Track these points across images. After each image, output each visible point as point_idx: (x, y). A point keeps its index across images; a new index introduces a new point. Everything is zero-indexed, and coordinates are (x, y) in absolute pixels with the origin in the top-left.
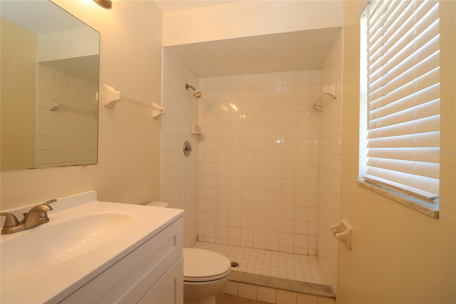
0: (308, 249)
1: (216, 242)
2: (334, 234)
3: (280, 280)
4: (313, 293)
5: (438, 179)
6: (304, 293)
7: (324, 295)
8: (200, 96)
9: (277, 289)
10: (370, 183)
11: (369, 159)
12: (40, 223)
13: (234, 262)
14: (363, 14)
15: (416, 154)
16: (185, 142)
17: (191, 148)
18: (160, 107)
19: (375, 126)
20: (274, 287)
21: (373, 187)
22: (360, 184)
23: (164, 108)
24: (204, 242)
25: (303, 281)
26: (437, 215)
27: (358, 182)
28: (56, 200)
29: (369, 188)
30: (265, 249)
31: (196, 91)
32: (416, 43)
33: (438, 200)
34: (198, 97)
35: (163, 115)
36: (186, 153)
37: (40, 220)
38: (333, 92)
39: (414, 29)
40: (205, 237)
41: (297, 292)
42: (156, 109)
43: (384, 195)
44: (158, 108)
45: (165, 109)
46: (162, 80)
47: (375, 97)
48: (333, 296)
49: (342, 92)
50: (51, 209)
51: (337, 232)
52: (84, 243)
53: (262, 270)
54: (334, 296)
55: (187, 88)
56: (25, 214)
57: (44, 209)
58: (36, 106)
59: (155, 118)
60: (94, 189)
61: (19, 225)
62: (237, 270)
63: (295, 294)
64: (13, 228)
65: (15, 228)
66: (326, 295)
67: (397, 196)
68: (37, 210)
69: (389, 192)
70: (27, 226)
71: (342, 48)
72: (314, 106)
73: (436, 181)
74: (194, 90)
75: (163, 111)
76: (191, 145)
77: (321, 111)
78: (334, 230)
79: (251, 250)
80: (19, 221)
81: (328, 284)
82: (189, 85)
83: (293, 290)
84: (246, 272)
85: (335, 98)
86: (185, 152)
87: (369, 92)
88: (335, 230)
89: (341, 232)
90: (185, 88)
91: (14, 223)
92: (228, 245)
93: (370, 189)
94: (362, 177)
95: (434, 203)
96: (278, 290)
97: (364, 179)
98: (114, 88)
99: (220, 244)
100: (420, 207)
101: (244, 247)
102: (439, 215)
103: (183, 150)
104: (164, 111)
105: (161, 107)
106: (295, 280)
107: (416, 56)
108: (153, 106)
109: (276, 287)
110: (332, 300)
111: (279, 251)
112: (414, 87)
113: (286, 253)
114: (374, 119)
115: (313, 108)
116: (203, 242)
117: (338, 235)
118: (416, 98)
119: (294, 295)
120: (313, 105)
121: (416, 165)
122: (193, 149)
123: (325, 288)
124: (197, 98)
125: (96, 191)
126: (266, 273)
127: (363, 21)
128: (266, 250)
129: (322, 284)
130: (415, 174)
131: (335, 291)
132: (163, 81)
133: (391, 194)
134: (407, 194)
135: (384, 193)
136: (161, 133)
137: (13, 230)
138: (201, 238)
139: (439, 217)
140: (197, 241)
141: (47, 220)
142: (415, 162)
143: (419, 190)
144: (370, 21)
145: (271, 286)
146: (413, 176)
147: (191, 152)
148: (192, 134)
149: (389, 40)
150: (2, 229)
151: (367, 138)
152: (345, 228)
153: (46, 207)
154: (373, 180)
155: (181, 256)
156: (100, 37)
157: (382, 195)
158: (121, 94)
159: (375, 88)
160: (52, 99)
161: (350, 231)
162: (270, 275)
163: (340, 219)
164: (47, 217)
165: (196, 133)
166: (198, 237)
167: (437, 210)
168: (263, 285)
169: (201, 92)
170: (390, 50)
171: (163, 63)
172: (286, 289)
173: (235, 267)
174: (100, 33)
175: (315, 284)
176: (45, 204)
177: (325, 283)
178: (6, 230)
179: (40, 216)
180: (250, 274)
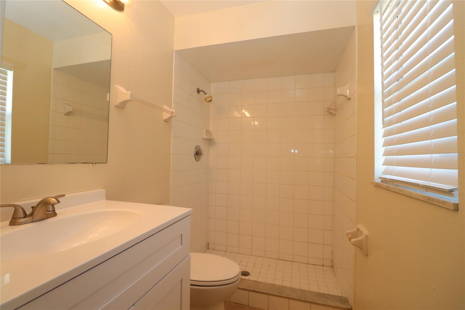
0: (323, 259)
1: (226, 250)
2: (350, 239)
3: (293, 290)
4: (328, 304)
5: (457, 169)
6: (319, 304)
7: (340, 306)
8: (212, 100)
9: (289, 299)
10: (386, 182)
11: (385, 158)
12: (48, 217)
13: (245, 271)
14: (376, 10)
15: (433, 147)
16: (196, 147)
17: (201, 152)
18: (170, 110)
19: (390, 123)
20: (286, 296)
21: (389, 186)
22: (376, 185)
23: (174, 110)
24: (214, 250)
25: (318, 291)
26: (456, 208)
27: (374, 182)
28: (64, 195)
29: (385, 188)
30: (278, 258)
31: (207, 95)
32: (430, 32)
33: (457, 192)
34: (210, 101)
35: (173, 118)
36: (196, 158)
37: (48, 214)
38: (348, 93)
39: (428, 19)
40: (215, 245)
41: (311, 303)
42: (166, 111)
43: (401, 192)
44: (168, 110)
45: (176, 112)
47: (390, 93)
49: (356, 92)
50: (59, 202)
51: (352, 238)
52: (90, 238)
53: (275, 279)
54: (350, 308)
55: (199, 92)
56: (33, 207)
57: (52, 202)
58: (51, 110)
59: (165, 121)
60: (103, 188)
61: (27, 218)
62: (248, 279)
63: (309, 304)
64: (20, 220)
65: (22, 220)
66: (343, 307)
67: (415, 193)
68: (45, 203)
69: (406, 189)
70: (35, 219)
71: (355, 48)
73: (454, 172)
74: (205, 95)
75: (174, 113)
76: (202, 149)
77: (335, 115)
78: (349, 236)
79: (263, 259)
81: (344, 295)
82: (200, 89)
83: (307, 300)
84: (258, 281)
85: (350, 99)
86: (196, 156)
87: (383, 89)
89: (358, 237)
90: (197, 93)
91: (22, 215)
92: (239, 253)
93: (387, 189)
94: (378, 178)
95: (453, 195)
97: (380, 180)
98: (125, 89)
99: (231, 252)
100: (439, 201)
101: (256, 256)
102: (458, 207)
103: (194, 154)
105: (171, 109)
106: (309, 290)
107: (431, 45)
108: (164, 108)
109: (289, 297)
111: (292, 261)
112: (429, 77)
113: (300, 263)
114: (389, 116)
115: (327, 111)
117: (353, 240)
118: (432, 89)
120: (327, 109)
121: (433, 159)
122: (203, 155)
123: (340, 300)
124: (208, 102)
125: (105, 190)
126: (278, 283)
127: (376, 18)
128: (279, 259)
129: (338, 295)
130: (432, 168)
131: (351, 302)
132: (174, 84)
133: (408, 191)
134: (425, 189)
136: (172, 136)
137: (21, 222)
138: (211, 246)
139: (459, 209)
140: (207, 249)
141: (55, 214)
142: (433, 155)
143: (437, 184)
144: (383, 17)
145: (283, 295)
146: (431, 171)
147: (202, 156)
148: (203, 139)
149: (404, 32)
150: (10, 220)
151: (383, 137)
152: (362, 233)
153: (54, 200)
154: (389, 179)
155: (188, 257)
156: (113, 39)
157: (398, 193)
158: (131, 94)
159: (389, 84)
160: (66, 104)
161: (367, 236)
162: (282, 285)
163: (356, 225)
164: (55, 211)
165: (207, 137)
166: (208, 245)
167: (457, 202)
168: (275, 294)
169: (212, 96)
170: (404, 43)
171: (174, 67)
172: (300, 299)
173: (246, 276)
174: (113, 35)
175: (329, 294)
176: (54, 198)
177: (340, 295)
178: (14, 222)
179: (48, 210)
180: (261, 283)
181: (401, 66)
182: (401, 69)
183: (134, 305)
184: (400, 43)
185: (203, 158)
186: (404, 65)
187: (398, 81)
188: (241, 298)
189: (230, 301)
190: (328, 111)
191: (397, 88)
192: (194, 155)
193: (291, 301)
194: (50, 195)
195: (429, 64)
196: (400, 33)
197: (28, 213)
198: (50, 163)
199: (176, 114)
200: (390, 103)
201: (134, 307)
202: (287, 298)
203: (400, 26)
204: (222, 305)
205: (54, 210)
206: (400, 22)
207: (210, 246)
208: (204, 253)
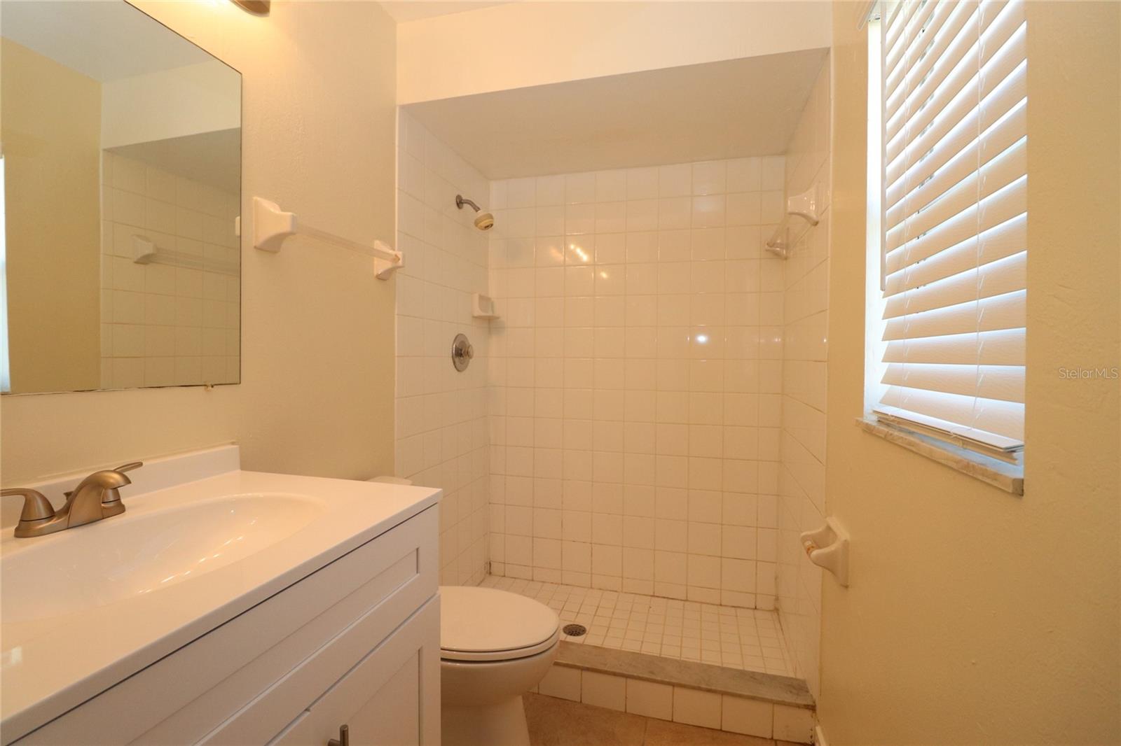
0: (756, 594)
1: (533, 576)
2: (808, 550)
3: (683, 666)
4: (760, 696)
5: (1022, 403)
6: (740, 696)
7: (787, 701)
8: (492, 225)
9: (674, 686)
10: (888, 425)
11: (887, 367)
12: (103, 515)
13: (574, 624)
14: (874, 15)
15: (982, 348)
16: (456, 337)
17: (469, 350)
18: (391, 252)
19: (899, 287)
20: (667, 680)
21: (890, 432)
22: (866, 429)
23: (401, 253)
24: (505, 576)
25: (741, 668)
26: (1019, 489)
27: (862, 423)
28: (140, 464)
29: (883, 436)
30: (652, 594)
31: (481, 213)
32: (984, 80)
33: (1022, 453)
34: (487, 227)
35: (398, 270)
36: (457, 363)
37: (104, 508)
38: (811, 210)
39: (980, 48)
40: (507, 565)
41: (723, 693)
42: (382, 255)
44: (384, 253)
45: (404, 256)
46: (397, 186)
47: (899, 218)
48: (810, 703)
49: (830, 207)
50: (128, 481)
51: (813, 547)
53: (642, 642)
54: (812, 703)
55: (460, 205)
56: (68, 495)
57: (112, 481)
58: (102, 252)
59: (379, 278)
60: (233, 443)
61: (56, 519)
62: (581, 642)
63: (719, 697)
64: (41, 524)
65: (45, 525)
66: (794, 701)
67: (939, 450)
68: (95, 485)
69: (923, 442)
70: (74, 520)
71: (829, 101)
72: (771, 247)
73: (1017, 409)
74: (477, 211)
75: (399, 259)
76: (471, 343)
77: (786, 258)
78: (808, 543)
79: (618, 596)
80: (55, 510)
81: (799, 676)
82: (464, 197)
83: (713, 688)
84: (604, 646)
85: (816, 223)
86: (457, 360)
87: (884, 207)
88: (810, 543)
89: (827, 545)
90: (455, 206)
91: (44, 514)
92: (562, 584)
93: (886, 439)
94: (871, 412)
95: (1016, 459)
96: (676, 689)
97: (876, 417)
98: (279, 205)
99: (544, 582)
100: (984, 473)
101: (600, 589)
102: (1023, 487)
103: (451, 355)
104: (400, 262)
105: (394, 250)
106: (720, 665)
107: (985, 112)
108: (375, 247)
109: (673, 681)
110: (808, 713)
111: (685, 599)
113: (702, 603)
114: (897, 271)
115: (767, 250)
116: (503, 578)
117: (815, 553)
118: (982, 215)
119: (716, 699)
120: (768, 244)
121: (982, 376)
122: (475, 355)
123: (790, 685)
124: (483, 229)
125: (235, 446)
126: (651, 649)
127: (874, 32)
128: (653, 596)
129: (785, 675)
130: (978, 396)
131: (814, 691)
132: (399, 189)
133: (928, 446)
134: (961, 445)
135: (913, 446)
136: (396, 313)
137: (42, 528)
138: (496, 568)
139: (1025, 491)
140: (488, 575)
141: (120, 509)
142: (980, 366)
143: (986, 432)
144: (887, 34)
145: (659, 678)
146: (975, 403)
147: (471, 360)
148: (474, 317)
149: (937, 66)
150: (17, 525)
151: (884, 318)
152: (835, 535)
153: (116, 478)
154: (893, 416)
155: (435, 597)
156: (244, 85)
157: (908, 449)
158: (294, 219)
159: (899, 194)
160: (139, 236)
161: (846, 544)
162: (660, 654)
163: (826, 517)
164: (120, 502)
165: (483, 314)
166: (490, 566)
167: (1020, 475)
168: (641, 675)
169: (494, 215)
170: (938, 92)
171: (399, 146)
172: (696, 685)
173: (578, 635)
174: (243, 73)
175: (767, 674)
176: (114, 471)
177: (792, 675)
178: (25, 529)
179: (103, 498)
180: (611, 650)
181: (931, 149)
182: (929, 156)
183: (307, 710)
184: (928, 93)
185: (473, 363)
186: (937, 147)
187: (922, 185)
188: (564, 684)
189: (538, 694)
190: (769, 248)
191: (917, 206)
192: (453, 357)
193: (677, 690)
194: (106, 465)
195: (979, 156)
196: (928, 67)
197: (56, 509)
198: (104, 390)
199: (404, 261)
200: (899, 240)
201: (308, 713)
202: (669, 684)
203: (929, 51)
204: (519, 702)
205: (118, 500)
206: (929, 40)
207: (494, 569)
208: (479, 585)
